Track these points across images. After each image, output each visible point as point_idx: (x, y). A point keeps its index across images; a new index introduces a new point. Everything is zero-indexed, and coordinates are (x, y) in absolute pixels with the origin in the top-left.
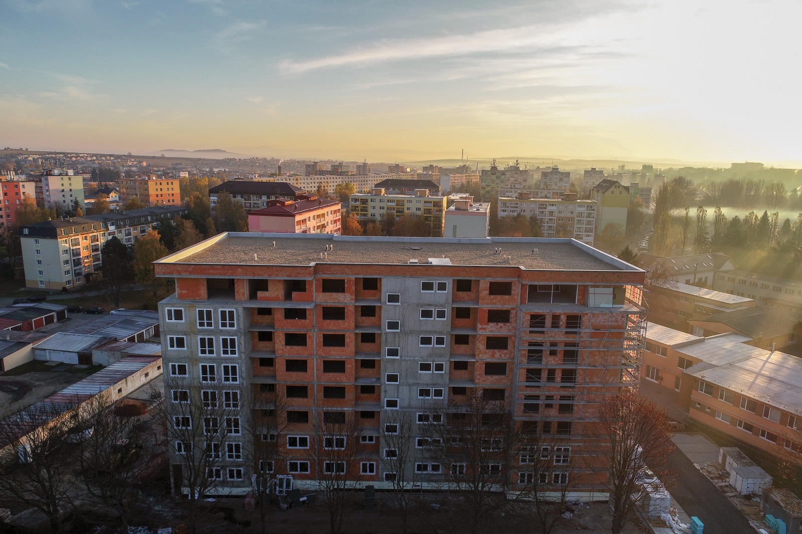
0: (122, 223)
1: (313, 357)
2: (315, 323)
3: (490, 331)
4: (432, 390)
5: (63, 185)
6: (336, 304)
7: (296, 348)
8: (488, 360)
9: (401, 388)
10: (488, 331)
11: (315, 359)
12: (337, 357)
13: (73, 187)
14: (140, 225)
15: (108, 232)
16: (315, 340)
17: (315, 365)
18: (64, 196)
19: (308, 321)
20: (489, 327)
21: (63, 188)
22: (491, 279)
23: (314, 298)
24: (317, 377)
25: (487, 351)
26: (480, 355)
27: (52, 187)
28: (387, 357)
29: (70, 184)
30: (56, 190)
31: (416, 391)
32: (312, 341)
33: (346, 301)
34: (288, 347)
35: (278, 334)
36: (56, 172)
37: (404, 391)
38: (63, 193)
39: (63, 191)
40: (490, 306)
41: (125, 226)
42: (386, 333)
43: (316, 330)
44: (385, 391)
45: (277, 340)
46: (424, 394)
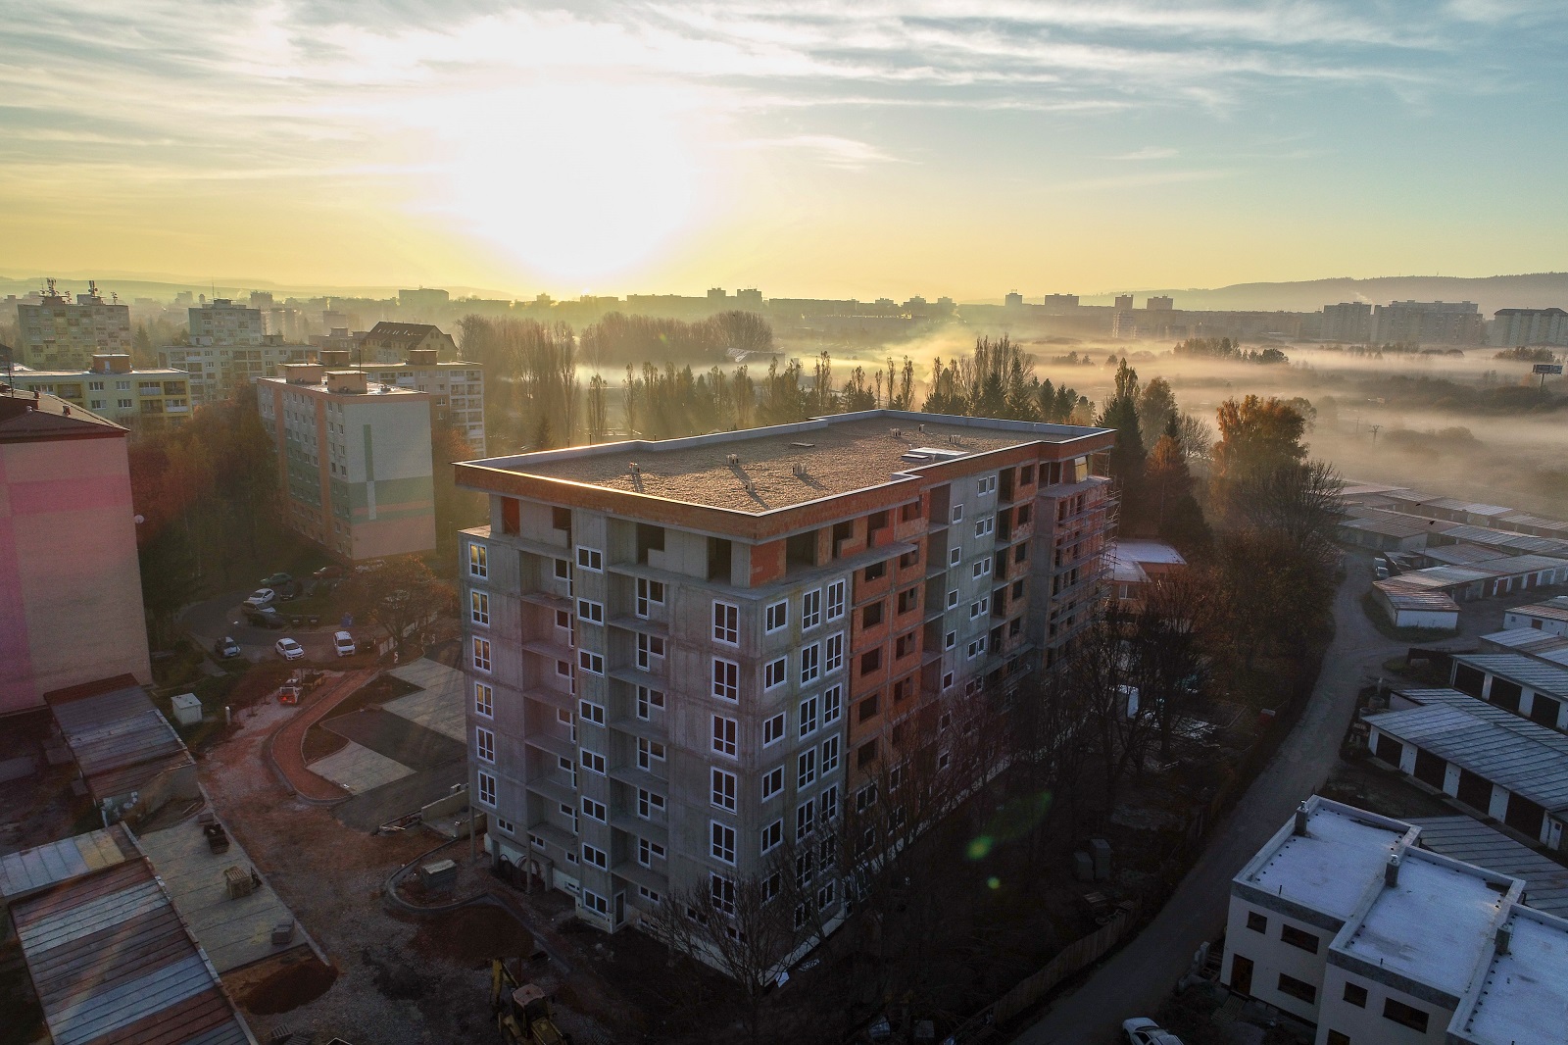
1: (888, 637)
2: (893, 580)
3: (1019, 538)
4: (977, 642)
6: (913, 538)
7: (873, 629)
8: (1015, 580)
9: (956, 650)
11: (890, 640)
12: (909, 628)
16: (892, 608)
17: (889, 652)
19: (887, 579)
20: (1018, 531)
22: (1020, 465)
23: (895, 535)
24: (890, 671)
25: (1016, 567)
26: (1010, 575)
28: (949, 608)
31: (967, 651)
32: (890, 610)
33: (921, 531)
34: (866, 632)
35: (857, 613)
37: (958, 653)
40: (1021, 502)
42: (950, 570)
43: (894, 590)
44: (945, 664)
45: (855, 625)
46: (972, 652)
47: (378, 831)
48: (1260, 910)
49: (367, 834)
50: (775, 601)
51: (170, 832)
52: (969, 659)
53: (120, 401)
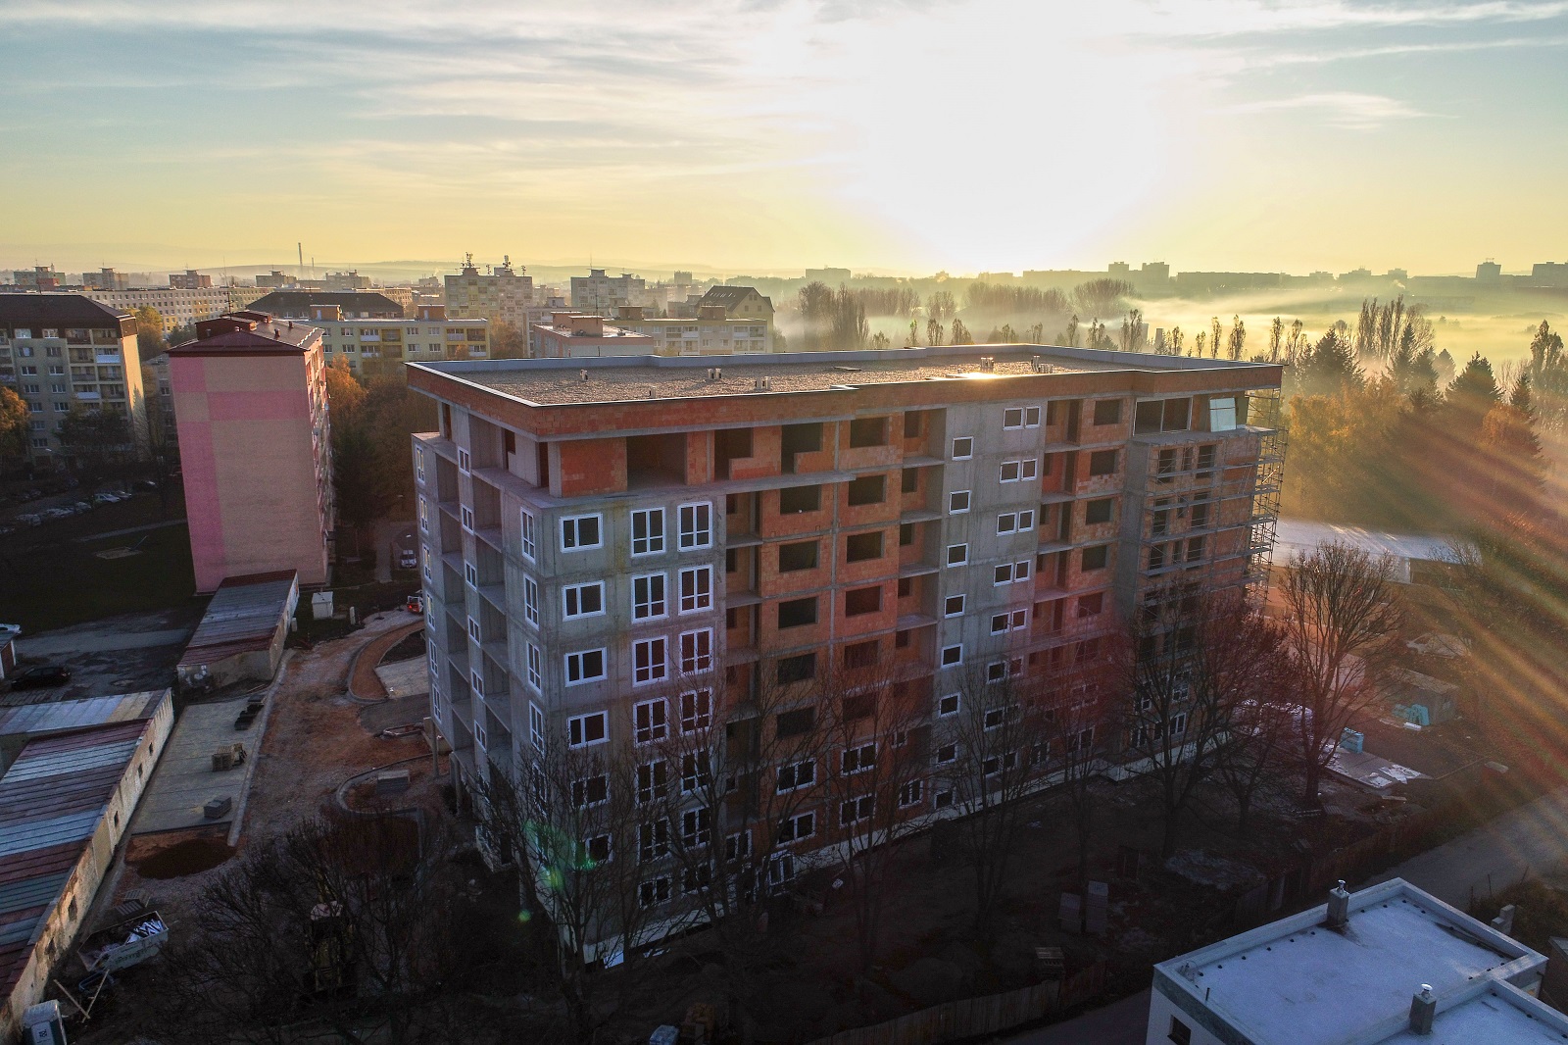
1: (830, 587)
2: (835, 516)
3: (1092, 492)
4: (1010, 614)
6: (873, 470)
7: (800, 574)
8: (1087, 544)
9: (966, 620)
10: (1089, 489)
11: (833, 591)
12: (871, 580)
16: (834, 552)
17: (832, 605)
19: (823, 512)
20: (1091, 483)
22: (1097, 397)
23: (836, 462)
24: (835, 629)
25: (1087, 527)
26: (1078, 537)
28: (950, 565)
31: (988, 624)
32: (830, 555)
33: (889, 463)
34: (786, 575)
35: (767, 550)
37: (972, 623)
40: (1095, 445)
42: (950, 518)
43: (837, 530)
44: (944, 634)
45: (764, 564)
46: (999, 623)
47: (382, 733)
48: (1186, 1019)
49: (371, 734)
50: (579, 513)
51: (222, 705)
52: (993, 634)
53: (431, 345)
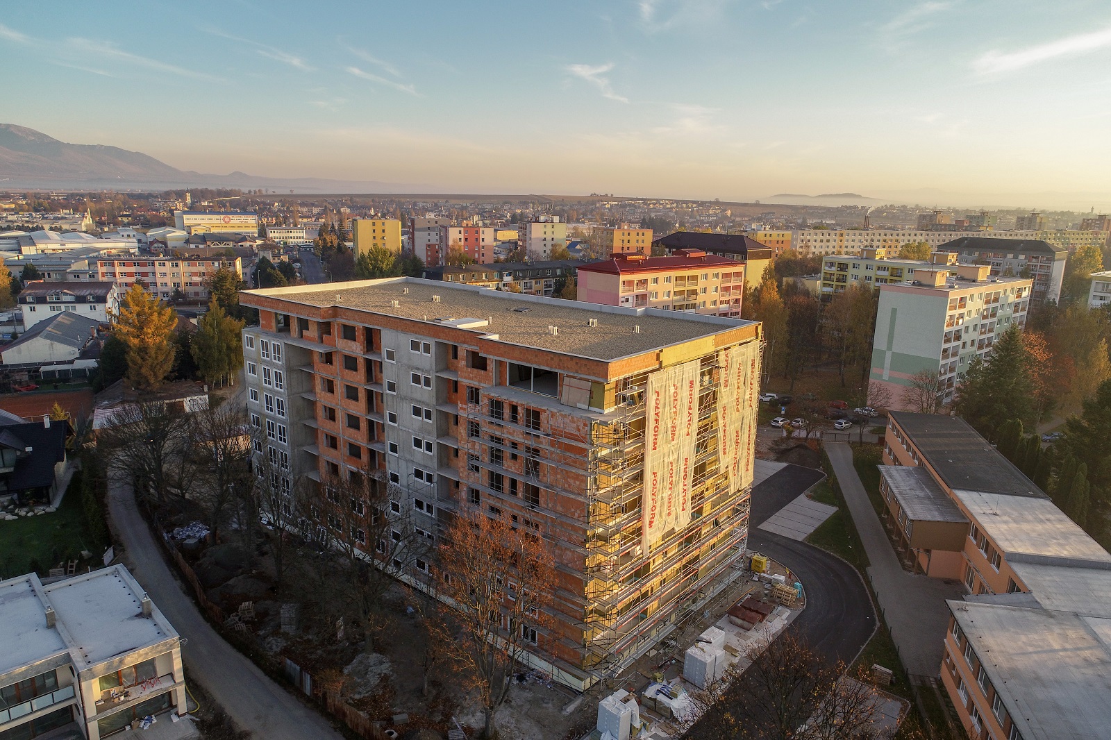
0: (521, 275)
1: (339, 407)
2: (338, 371)
3: (470, 414)
4: (425, 472)
5: (545, 233)
6: (351, 353)
7: (328, 394)
8: (468, 450)
9: (399, 461)
10: (467, 412)
11: (341, 410)
12: (355, 412)
13: (555, 236)
14: (544, 278)
15: (503, 283)
16: (340, 389)
17: (341, 417)
18: (545, 245)
19: (333, 367)
20: (469, 408)
21: (545, 236)
22: (468, 347)
23: (337, 343)
24: (343, 430)
26: (464, 443)
27: (534, 235)
28: (389, 423)
29: (553, 232)
30: (538, 238)
31: (412, 470)
32: (338, 390)
33: (357, 352)
35: (317, 377)
36: (542, 218)
37: (403, 465)
38: (545, 242)
39: (545, 239)
40: (470, 381)
41: (524, 278)
42: (387, 394)
43: (340, 379)
46: (419, 476)
50: (249, 334)
